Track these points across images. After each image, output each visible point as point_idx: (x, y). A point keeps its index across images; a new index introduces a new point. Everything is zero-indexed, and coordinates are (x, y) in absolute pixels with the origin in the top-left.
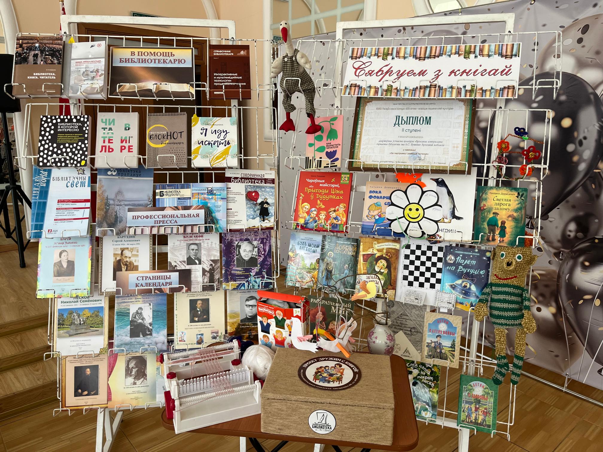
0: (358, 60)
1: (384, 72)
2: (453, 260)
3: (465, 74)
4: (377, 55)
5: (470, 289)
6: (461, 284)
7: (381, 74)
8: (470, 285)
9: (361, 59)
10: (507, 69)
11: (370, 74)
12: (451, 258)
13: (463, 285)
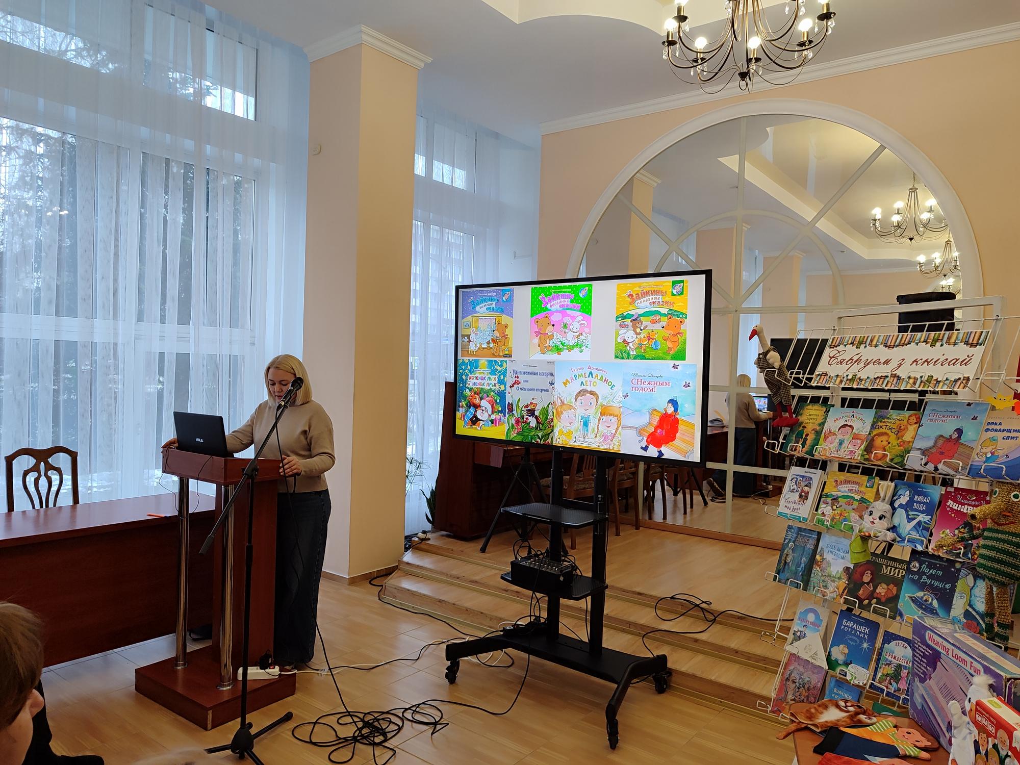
0: (835, 348)
1: (854, 361)
2: (917, 567)
3: (926, 363)
4: (852, 343)
5: (931, 604)
6: (922, 597)
7: (851, 363)
8: (932, 600)
9: (838, 348)
10: (968, 359)
11: (841, 363)
12: (915, 566)
13: (924, 599)
